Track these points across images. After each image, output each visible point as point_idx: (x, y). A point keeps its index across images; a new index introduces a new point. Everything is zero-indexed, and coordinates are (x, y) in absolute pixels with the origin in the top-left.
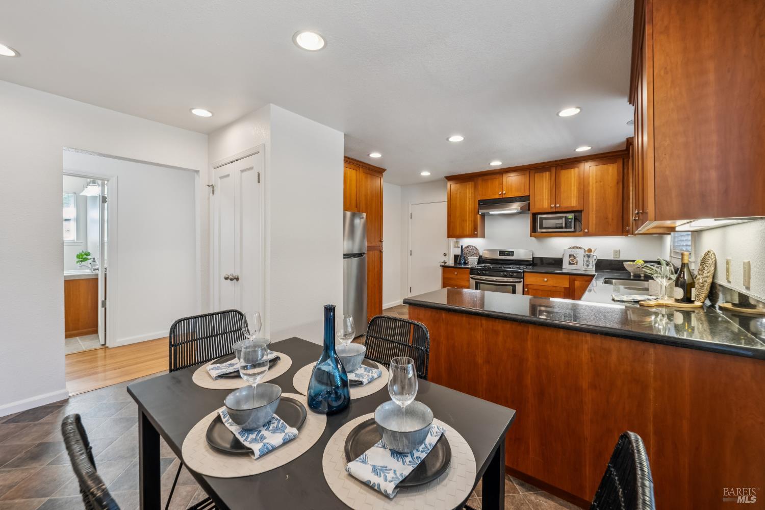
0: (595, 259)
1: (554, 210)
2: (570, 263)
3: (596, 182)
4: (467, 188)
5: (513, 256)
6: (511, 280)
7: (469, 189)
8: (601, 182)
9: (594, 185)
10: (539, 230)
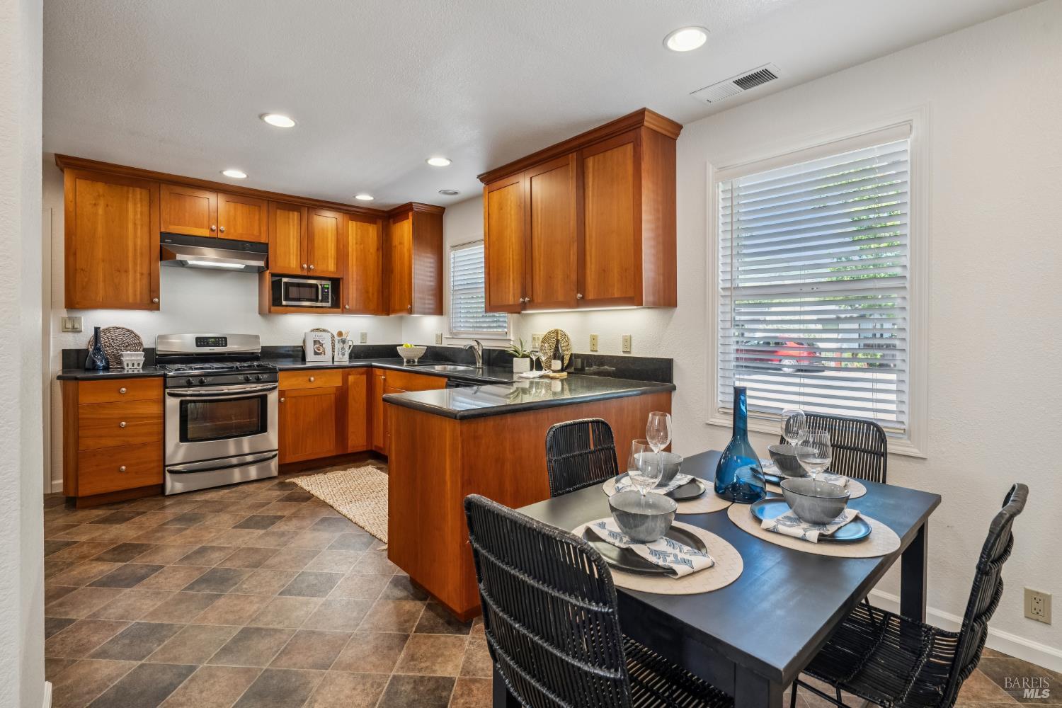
0: (350, 346)
1: (305, 273)
2: (316, 353)
3: (356, 243)
4: (127, 199)
5: (226, 345)
6: (259, 386)
7: (135, 204)
8: (361, 244)
9: (354, 247)
10: (284, 303)
